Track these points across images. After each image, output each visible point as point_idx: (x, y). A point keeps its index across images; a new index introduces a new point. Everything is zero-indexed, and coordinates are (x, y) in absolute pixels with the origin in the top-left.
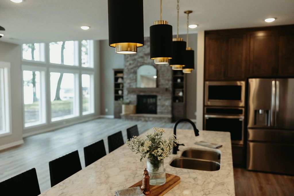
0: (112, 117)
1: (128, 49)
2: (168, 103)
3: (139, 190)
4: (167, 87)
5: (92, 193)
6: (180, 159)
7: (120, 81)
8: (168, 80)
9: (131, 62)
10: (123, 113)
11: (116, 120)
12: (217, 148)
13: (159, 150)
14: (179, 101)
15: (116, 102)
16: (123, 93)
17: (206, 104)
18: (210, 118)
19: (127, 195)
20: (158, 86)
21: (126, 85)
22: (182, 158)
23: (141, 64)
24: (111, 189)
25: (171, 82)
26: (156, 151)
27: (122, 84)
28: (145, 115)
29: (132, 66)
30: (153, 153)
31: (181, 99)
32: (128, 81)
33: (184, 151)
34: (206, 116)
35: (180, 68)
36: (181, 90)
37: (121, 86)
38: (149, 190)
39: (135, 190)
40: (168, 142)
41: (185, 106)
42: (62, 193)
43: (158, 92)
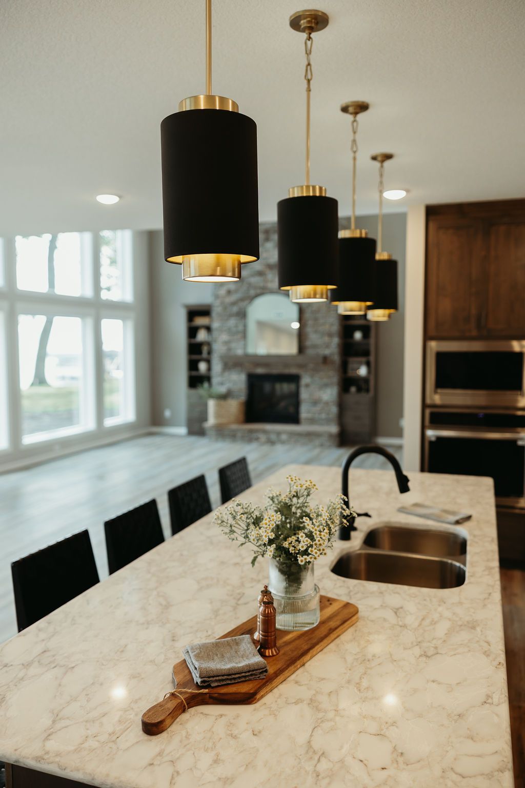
0: (183, 430)
1: (215, 270)
2: (330, 394)
3: (248, 646)
4: (327, 352)
5: (122, 651)
6: (359, 552)
7: (202, 336)
8: (330, 335)
9: (232, 287)
10: (211, 421)
11: (193, 439)
12: (458, 522)
13: (301, 535)
14: (359, 390)
15: (193, 391)
16: (209, 369)
17: (428, 401)
18: (440, 439)
19: (216, 658)
20: (301, 349)
21: (219, 348)
22: (363, 552)
23: (258, 291)
24: (173, 640)
25: (336, 341)
26: (293, 539)
27: (209, 344)
28: (269, 427)
29: (233, 298)
30: (286, 544)
31: (362, 385)
32: (224, 337)
33: (369, 530)
34: (431, 433)
35: (360, 310)
36: (364, 359)
37: (205, 349)
38: (275, 645)
39: (237, 644)
40: (325, 515)
41: (375, 404)
42: (45, 651)
43: (302, 366)
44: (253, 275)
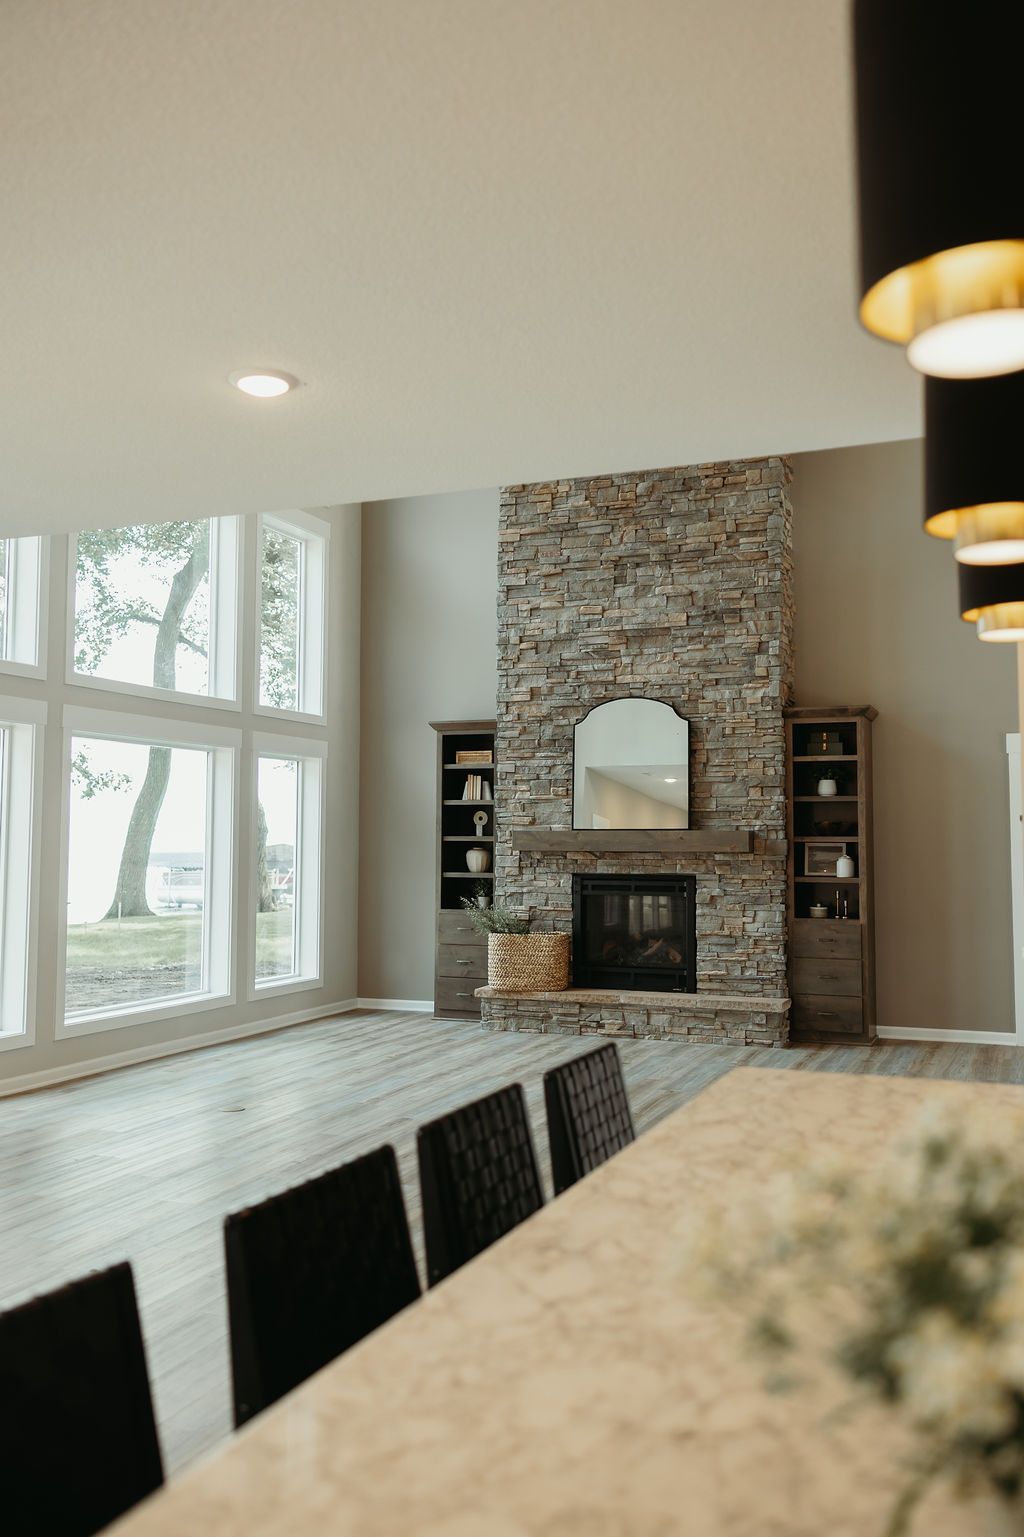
0: (428, 1006)
2: (765, 921)
4: (757, 824)
8: (766, 787)
9: (541, 682)
14: (832, 912)
15: (452, 914)
16: (489, 866)
20: (696, 817)
21: (511, 818)
23: (601, 691)
25: (778, 797)
27: (488, 810)
28: (623, 996)
29: (542, 707)
31: (843, 901)
36: (842, 841)
37: (480, 821)
41: (870, 941)
43: (696, 857)
44: (587, 657)
